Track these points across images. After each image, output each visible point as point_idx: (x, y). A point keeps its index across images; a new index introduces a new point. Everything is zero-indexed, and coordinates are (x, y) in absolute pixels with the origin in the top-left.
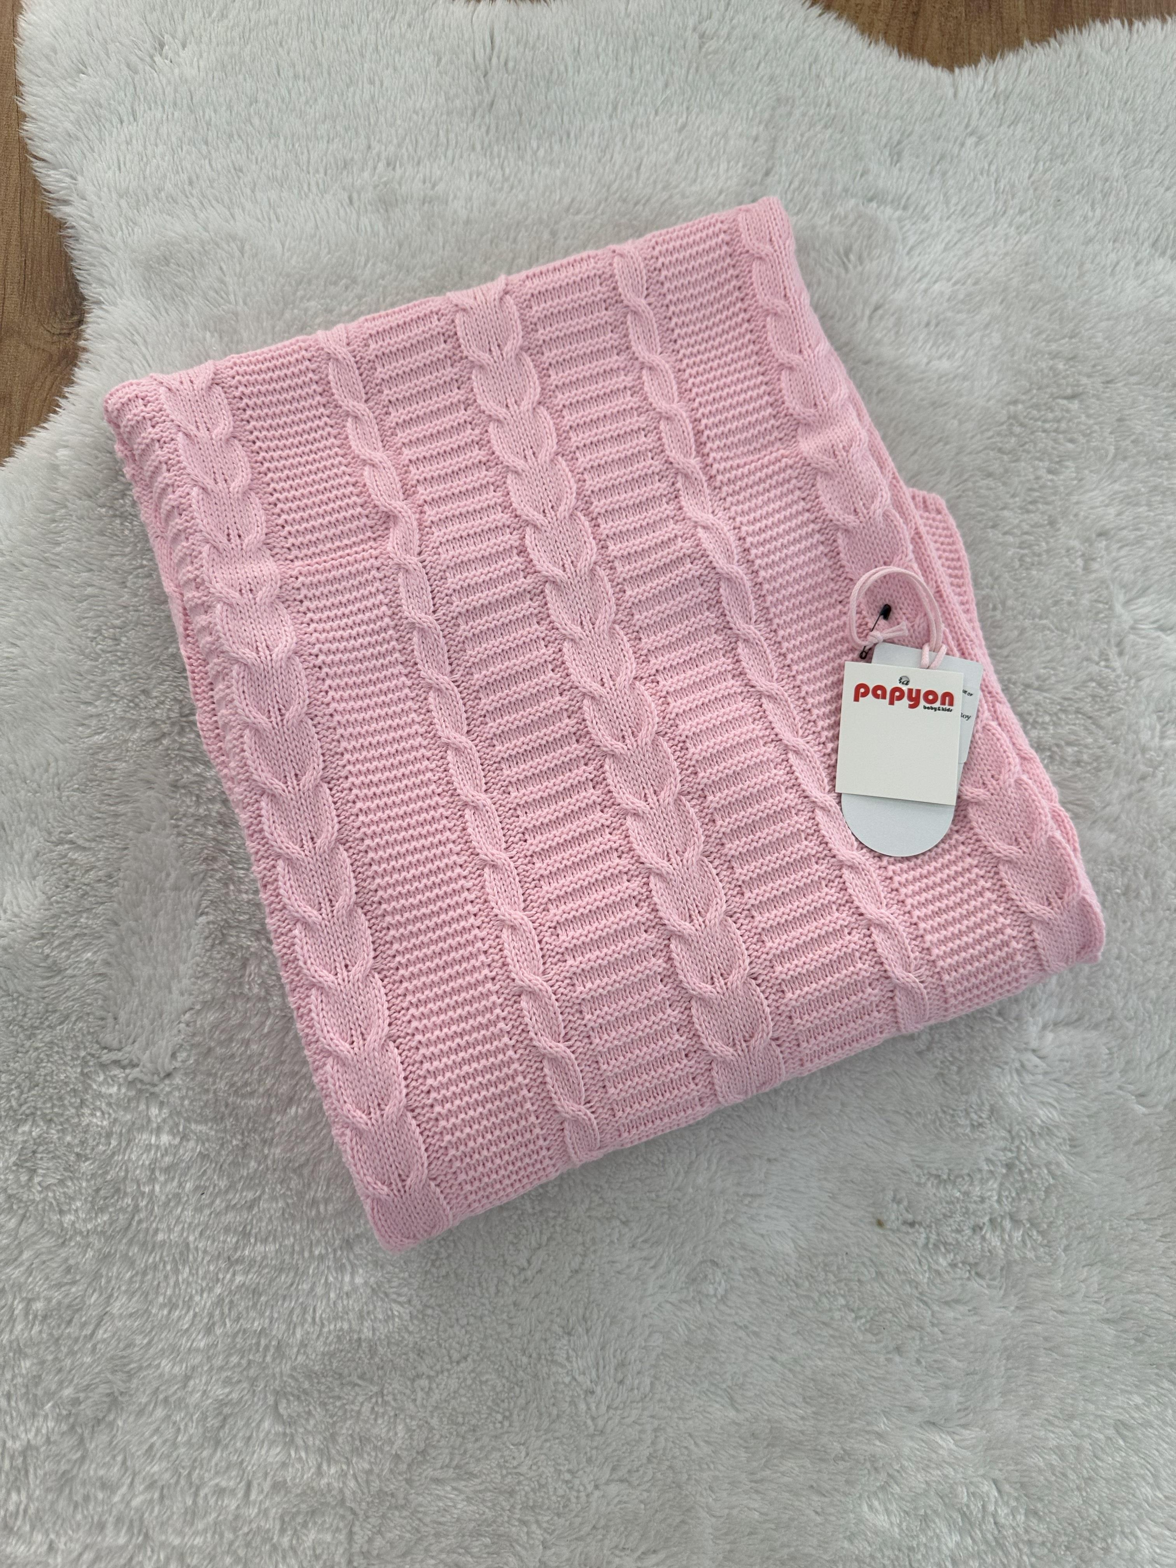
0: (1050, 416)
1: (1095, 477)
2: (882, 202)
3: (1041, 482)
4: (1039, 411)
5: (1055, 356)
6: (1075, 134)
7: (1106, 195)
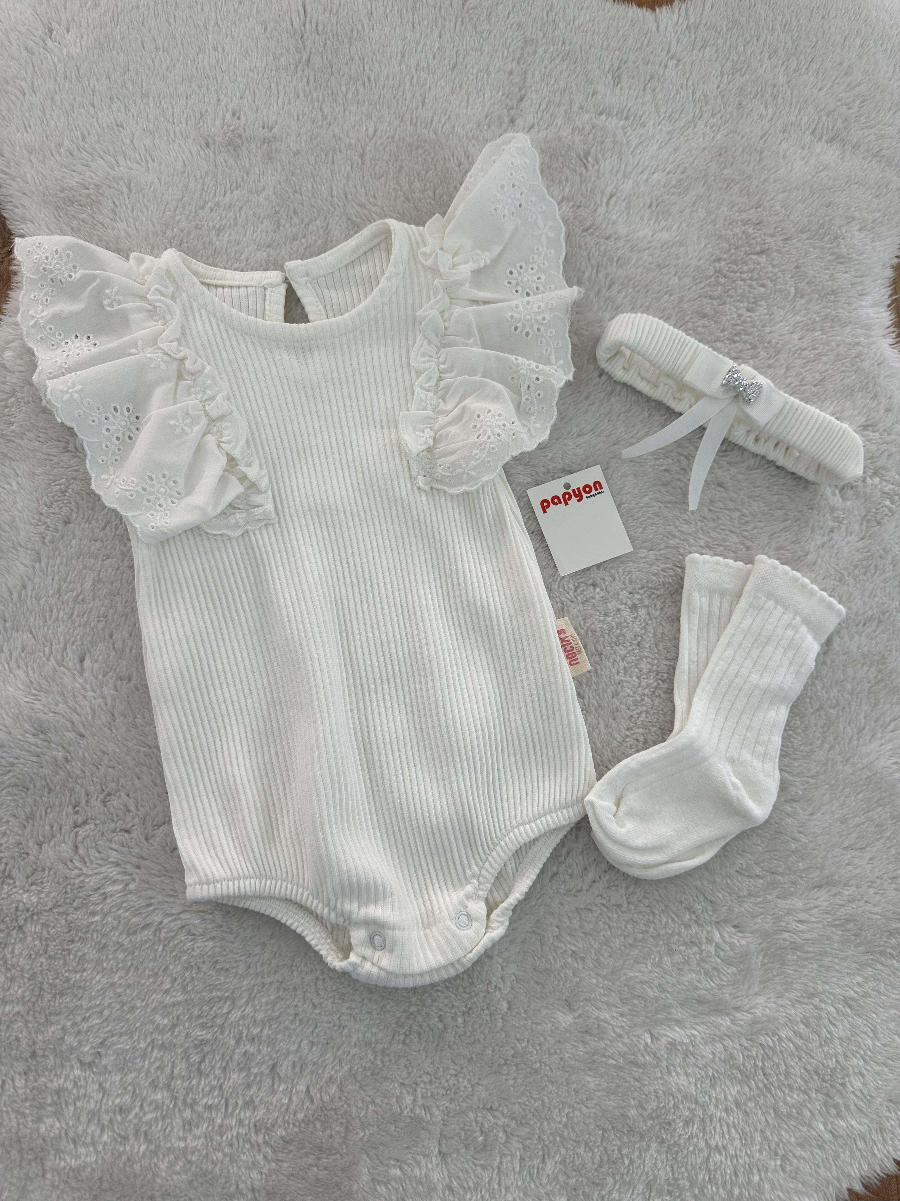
0: (746, 268)
1: (782, 312)
2: (609, 115)
3: (742, 318)
4: (737, 265)
5: (746, 223)
6: (749, 53)
7: (775, 98)
